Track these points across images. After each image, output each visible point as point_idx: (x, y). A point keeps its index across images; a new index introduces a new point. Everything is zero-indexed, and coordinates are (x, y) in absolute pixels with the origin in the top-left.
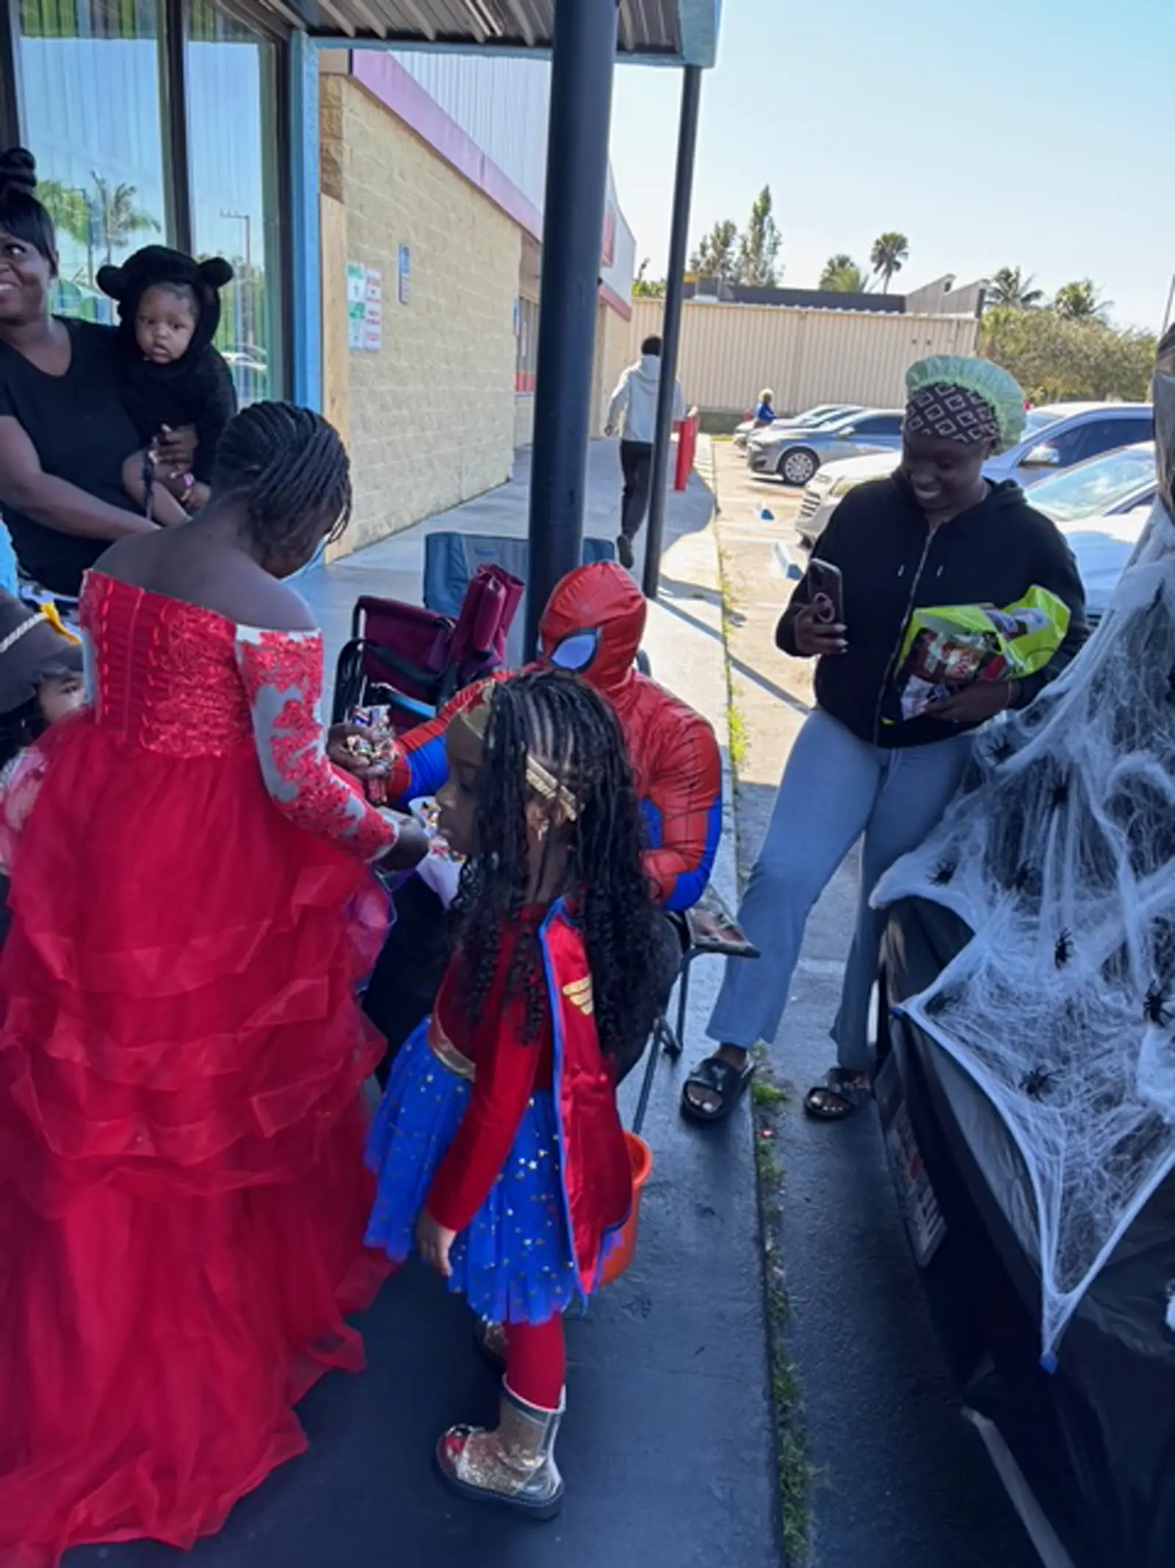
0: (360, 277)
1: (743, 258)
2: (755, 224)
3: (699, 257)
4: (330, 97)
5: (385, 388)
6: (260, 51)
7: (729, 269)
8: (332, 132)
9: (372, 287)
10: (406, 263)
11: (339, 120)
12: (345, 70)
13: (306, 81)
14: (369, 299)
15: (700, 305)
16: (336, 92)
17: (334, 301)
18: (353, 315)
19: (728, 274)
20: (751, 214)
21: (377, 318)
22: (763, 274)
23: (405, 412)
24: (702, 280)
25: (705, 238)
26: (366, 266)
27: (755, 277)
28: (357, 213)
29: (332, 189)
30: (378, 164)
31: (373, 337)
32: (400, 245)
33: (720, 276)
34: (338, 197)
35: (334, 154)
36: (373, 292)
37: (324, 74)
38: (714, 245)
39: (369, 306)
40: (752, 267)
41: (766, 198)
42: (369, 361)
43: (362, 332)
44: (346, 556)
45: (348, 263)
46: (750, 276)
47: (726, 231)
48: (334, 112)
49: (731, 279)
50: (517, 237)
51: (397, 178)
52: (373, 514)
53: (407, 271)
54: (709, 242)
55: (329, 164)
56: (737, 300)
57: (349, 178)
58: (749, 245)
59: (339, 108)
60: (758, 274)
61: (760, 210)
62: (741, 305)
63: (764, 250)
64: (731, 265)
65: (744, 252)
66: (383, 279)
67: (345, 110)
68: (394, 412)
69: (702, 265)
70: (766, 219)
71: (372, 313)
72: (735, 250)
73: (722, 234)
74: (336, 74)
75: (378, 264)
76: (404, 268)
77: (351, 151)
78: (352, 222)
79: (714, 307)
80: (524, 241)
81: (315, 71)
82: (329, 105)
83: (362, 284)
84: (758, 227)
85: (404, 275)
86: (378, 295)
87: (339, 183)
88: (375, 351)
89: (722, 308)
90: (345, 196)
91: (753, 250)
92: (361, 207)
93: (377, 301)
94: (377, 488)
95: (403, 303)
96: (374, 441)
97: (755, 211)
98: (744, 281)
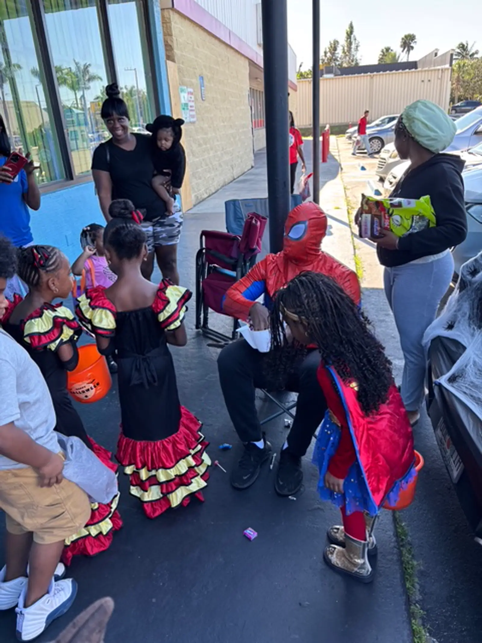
0: (185, 92)
1: (343, 55)
2: (348, 39)
3: (324, 58)
4: (166, 19)
5: (198, 137)
6: (137, 4)
7: (338, 61)
8: (168, 33)
9: (190, 96)
10: (203, 82)
11: (170, 28)
12: (170, 6)
13: (156, 14)
14: (190, 101)
15: (327, 79)
16: (168, 16)
17: (176, 104)
18: (184, 108)
19: (337, 63)
20: (346, 35)
21: (194, 108)
22: (352, 61)
24: (326, 67)
25: (326, 49)
26: (187, 88)
27: (349, 62)
28: (181, 65)
29: (170, 57)
30: (188, 43)
31: (192, 116)
32: (200, 76)
33: (334, 64)
34: (173, 61)
35: (169, 42)
36: (191, 98)
37: (163, 10)
38: (330, 52)
39: (190, 104)
40: (347, 58)
41: (351, 27)
42: (193, 126)
43: (188, 115)
44: (191, 209)
45: (180, 87)
46: (347, 62)
47: (335, 44)
48: (168, 24)
49: (339, 65)
50: (247, 63)
51: (195, 47)
52: (200, 190)
53: (203, 86)
54: (328, 50)
55: (169, 47)
56: (342, 74)
57: (177, 52)
58: (346, 48)
59: (170, 22)
60: (350, 61)
61: (349, 32)
62: (344, 76)
63: (353, 50)
64: (338, 59)
65: (344, 52)
66: (194, 91)
67: (172, 23)
68: (204, 146)
69: (326, 61)
70: (352, 36)
71: (191, 107)
72: (339, 53)
73: (333, 46)
74: (168, 9)
75: (191, 85)
76: (202, 85)
77: (176, 40)
78: (180, 70)
79: (333, 79)
80: (250, 64)
81: (159, 9)
82: (166, 22)
83: (186, 95)
84: (349, 40)
85: (203, 88)
86: (193, 99)
87: (173, 54)
88: (194, 122)
89: (336, 79)
90: (176, 59)
91: (347, 51)
92: (183, 63)
93: (193, 101)
94: (200, 179)
95: (203, 100)
96: (198, 159)
97: (347, 33)
98: (345, 65)
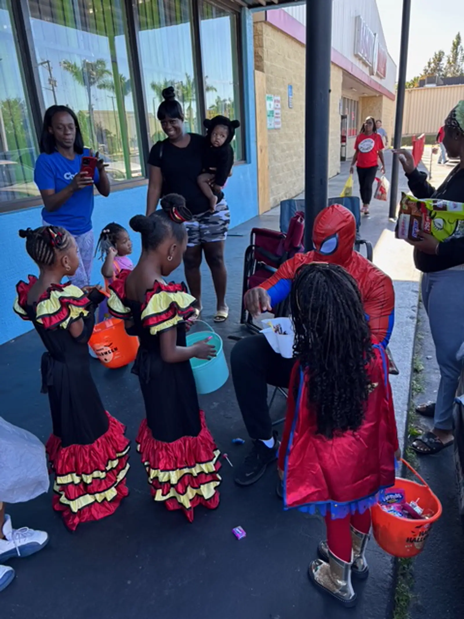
0: (272, 100)
1: (448, 65)
2: (454, 49)
3: (427, 68)
4: (258, 32)
5: (282, 143)
6: (230, 19)
7: (442, 71)
8: (259, 45)
9: (276, 103)
10: (291, 92)
11: (262, 39)
12: (264, 19)
13: (248, 27)
14: (276, 109)
15: (428, 89)
16: (260, 29)
17: (261, 112)
18: (269, 116)
19: (441, 74)
20: (452, 45)
21: (280, 115)
22: (458, 71)
23: (292, 151)
24: (428, 77)
25: (430, 60)
26: (274, 96)
27: (454, 73)
28: (270, 75)
29: (259, 67)
30: (279, 54)
31: (277, 123)
32: (289, 85)
33: (437, 75)
34: (262, 70)
35: (260, 53)
36: (277, 105)
37: (255, 23)
38: (434, 62)
39: (276, 111)
40: (452, 68)
41: (459, 38)
42: (277, 133)
43: (273, 122)
44: (268, 211)
45: (267, 95)
46: (452, 72)
47: (440, 55)
48: (260, 37)
49: (443, 75)
50: (341, 73)
51: (286, 58)
52: (279, 194)
53: (291, 95)
54: (432, 61)
55: (258, 58)
56: (445, 84)
57: (267, 62)
58: (451, 59)
59: (262, 35)
60: (455, 71)
61: (456, 43)
62: (447, 86)
63: (458, 60)
64: (443, 69)
65: (449, 62)
66: (281, 100)
67: (264, 35)
68: (287, 152)
69: (429, 71)
70: (459, 47)
71: (277, 114)
72: (444, 63)
73: (438, 57)
74: (260, 22)
75: (279, 93)
76: (291, 94)
77: (267, 51)
78: (268, 80)
79: (434, 88)
80: (344, 74)
81: (251, 22)
82: (258, 35)
83: (272, 103)
84: (455, 51)
85: (290, 97)
86: (279, 106)
87: (262, 64)
88: (279, 129)
89: (438, 88)
90: (265, 70)
91: (453, 61)
92: (272, 73)
93: (279, 109)
94: (281, 183)
95: (290, 108)
96: (279, 164)
97: (454, 44)
98: (449, 75)
